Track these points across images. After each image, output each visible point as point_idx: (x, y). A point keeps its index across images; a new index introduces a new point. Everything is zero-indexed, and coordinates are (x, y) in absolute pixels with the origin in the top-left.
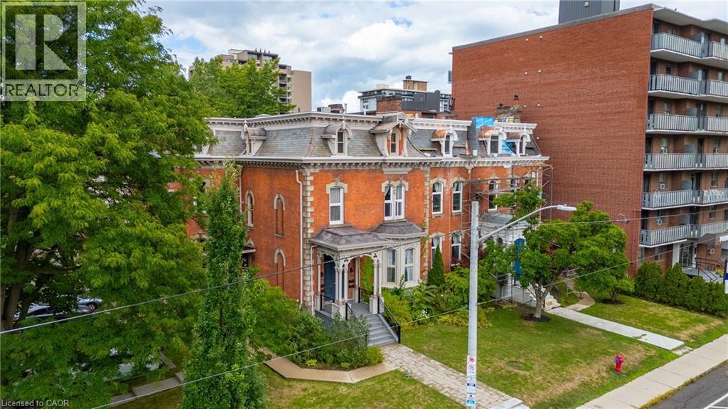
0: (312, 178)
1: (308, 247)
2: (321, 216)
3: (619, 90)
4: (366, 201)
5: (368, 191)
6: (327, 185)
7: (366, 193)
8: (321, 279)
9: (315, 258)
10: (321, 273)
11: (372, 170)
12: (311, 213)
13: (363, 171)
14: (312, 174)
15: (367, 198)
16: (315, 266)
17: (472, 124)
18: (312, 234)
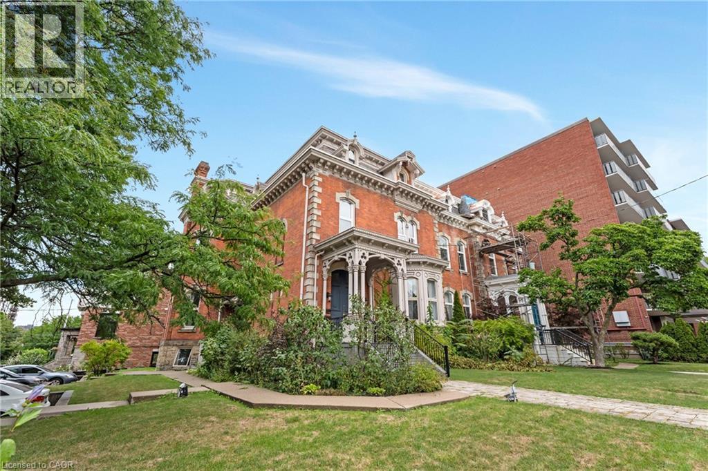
0: (320, 180)
1: (312, 255)
2: (328, 224)
3: (577, 181)
4: (379, 225)
5: (380, 215)
6: (337, 193)
7: (379, 216)
8: (328, 302)
9: (320, 272)
10: (328, 293)
11: (384, 195)
12: (318, 216)
13: (375, 193)
14: (320, 175)
15: (380, 223)
16: (320, 282)
17: (462, 202)
18: (317, 240)
